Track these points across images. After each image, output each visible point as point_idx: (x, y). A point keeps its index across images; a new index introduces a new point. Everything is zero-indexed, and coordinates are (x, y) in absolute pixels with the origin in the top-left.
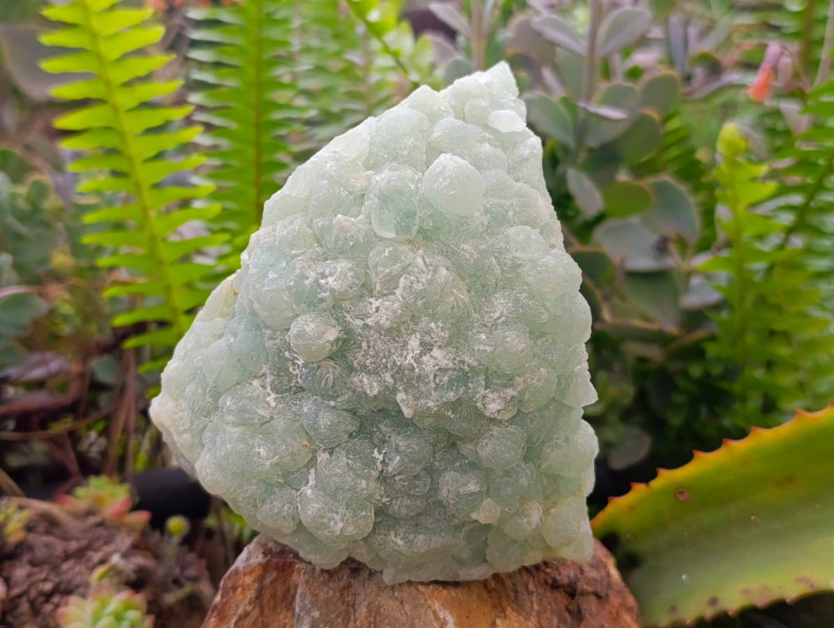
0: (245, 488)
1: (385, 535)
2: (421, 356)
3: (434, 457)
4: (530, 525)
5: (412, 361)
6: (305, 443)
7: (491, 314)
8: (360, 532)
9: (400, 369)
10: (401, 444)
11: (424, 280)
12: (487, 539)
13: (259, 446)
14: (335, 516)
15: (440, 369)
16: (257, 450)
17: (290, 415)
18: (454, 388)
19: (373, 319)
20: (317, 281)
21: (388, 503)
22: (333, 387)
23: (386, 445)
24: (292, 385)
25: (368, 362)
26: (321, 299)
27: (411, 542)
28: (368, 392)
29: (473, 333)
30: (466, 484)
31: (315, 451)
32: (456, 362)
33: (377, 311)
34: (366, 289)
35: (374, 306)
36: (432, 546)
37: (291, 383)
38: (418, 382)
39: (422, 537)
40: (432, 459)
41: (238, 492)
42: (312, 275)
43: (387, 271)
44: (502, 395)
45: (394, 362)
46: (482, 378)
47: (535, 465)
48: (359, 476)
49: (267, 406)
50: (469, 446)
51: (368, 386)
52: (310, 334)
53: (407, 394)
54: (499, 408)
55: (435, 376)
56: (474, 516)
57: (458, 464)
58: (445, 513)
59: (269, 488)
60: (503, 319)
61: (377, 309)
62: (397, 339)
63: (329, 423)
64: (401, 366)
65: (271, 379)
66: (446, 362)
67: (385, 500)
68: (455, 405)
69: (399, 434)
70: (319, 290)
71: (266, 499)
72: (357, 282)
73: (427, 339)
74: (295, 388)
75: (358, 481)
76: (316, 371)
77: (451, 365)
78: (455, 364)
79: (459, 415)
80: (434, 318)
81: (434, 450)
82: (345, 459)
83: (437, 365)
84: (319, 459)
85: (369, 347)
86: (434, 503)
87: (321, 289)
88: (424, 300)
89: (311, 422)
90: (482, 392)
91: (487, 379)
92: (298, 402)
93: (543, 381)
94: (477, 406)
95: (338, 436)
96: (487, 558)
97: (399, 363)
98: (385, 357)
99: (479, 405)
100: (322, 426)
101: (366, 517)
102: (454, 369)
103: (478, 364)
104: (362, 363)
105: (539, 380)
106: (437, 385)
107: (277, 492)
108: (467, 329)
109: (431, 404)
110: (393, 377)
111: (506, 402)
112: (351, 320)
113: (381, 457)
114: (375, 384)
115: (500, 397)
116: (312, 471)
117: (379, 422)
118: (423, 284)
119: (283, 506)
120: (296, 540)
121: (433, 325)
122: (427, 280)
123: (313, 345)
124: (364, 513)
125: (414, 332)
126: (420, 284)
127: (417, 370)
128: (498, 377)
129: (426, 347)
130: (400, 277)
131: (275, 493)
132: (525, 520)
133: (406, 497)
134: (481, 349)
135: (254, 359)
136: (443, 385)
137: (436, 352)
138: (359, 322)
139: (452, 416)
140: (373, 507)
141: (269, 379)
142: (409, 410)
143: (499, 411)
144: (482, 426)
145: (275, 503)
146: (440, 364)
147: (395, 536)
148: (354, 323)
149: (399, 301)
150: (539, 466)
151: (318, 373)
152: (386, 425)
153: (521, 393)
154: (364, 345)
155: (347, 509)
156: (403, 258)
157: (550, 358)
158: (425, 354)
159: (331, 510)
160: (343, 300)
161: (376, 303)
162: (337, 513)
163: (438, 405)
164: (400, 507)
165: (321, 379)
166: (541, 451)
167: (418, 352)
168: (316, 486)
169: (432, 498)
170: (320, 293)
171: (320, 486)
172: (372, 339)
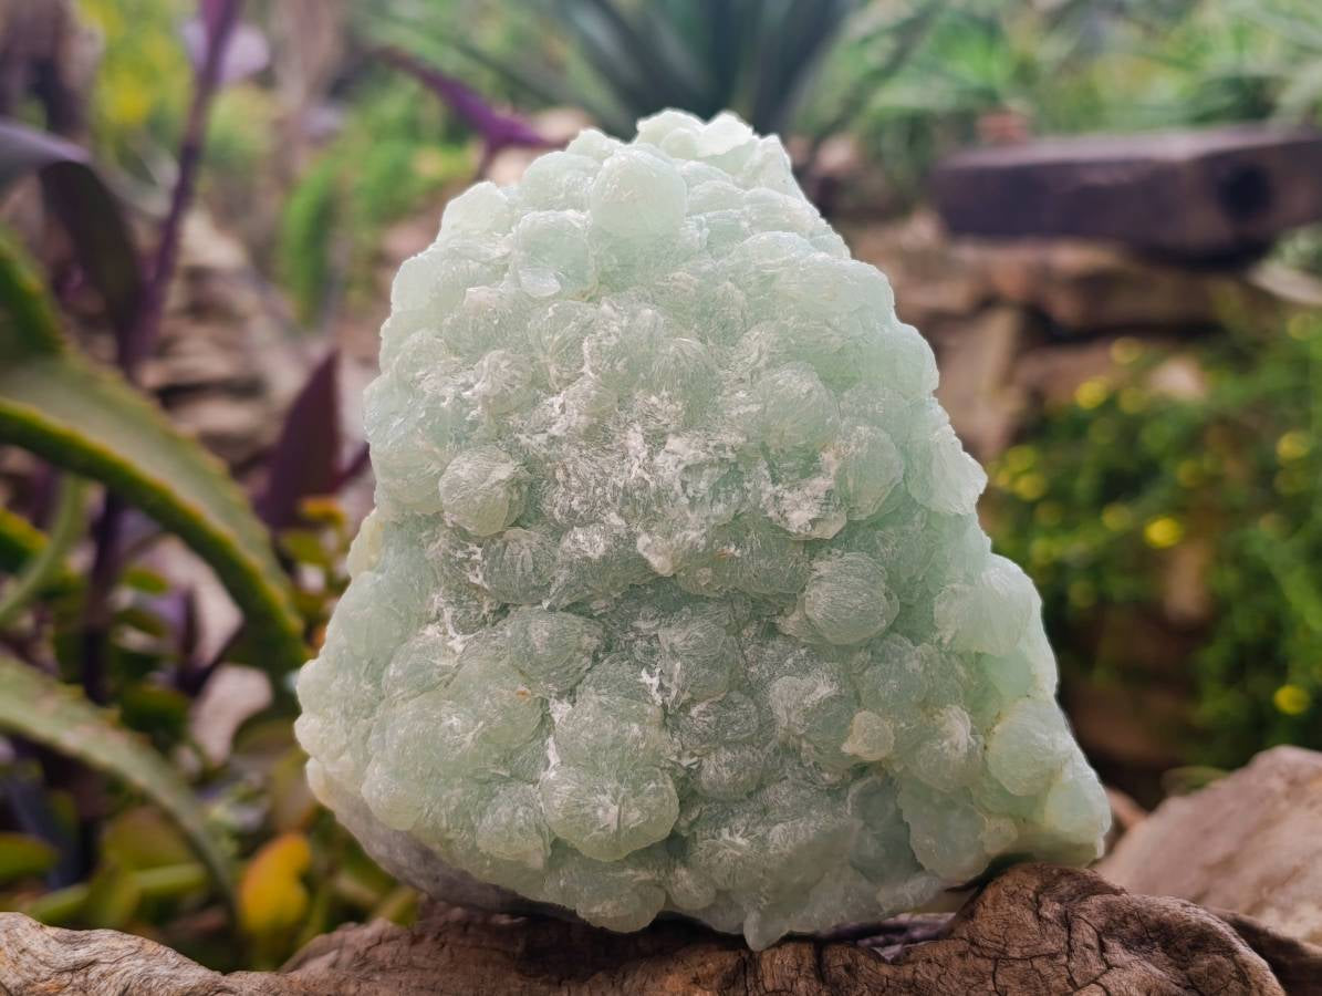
0: (444, 797)
1: (714, 837)
2: (652, 460)
3: (745, 657)
4: (957, 749)
5: (639, 471)
6: (523, 689)
7: (746, 360)
8: (654, 818)
9: (627, 493)
10: (677, 640)
11: (615, 329)
12: (899, 812)
13: (449, 715)
14: (602, 797)
15: (687, 469)
16: (448, 723)
17: (489, 653)
18: (722, 496)
19: (558, 425)
20: (458, 397)
21: (694, 767)
22: (535, 569)
23: (657, 657)
24: (485, 611)
25: (575, 503)
26: (471, 423)
27: (763, 840)
28: (590, 554)
29: (726, 396)
30: (812, 690)
31: (544, 702)
32: (710, 449)
33: (563, 412)
34: (540, 385)
35: (556, 406)
36: (801, 837)
37: (483, 608)
38: (660, 506)
39: (779, 828)
40: (742, 661)
41: (436, 809)
42: (449, 391)
43: (557, 338)
44: (808, 492)
45: (615, 487)
46: (762, 468)
47: (932, 644)
48: (623, 718)
49: (451, 653)
50: (794, 618)
51: (587, 544)
52: (468, 478)
53: (650, 534)
54: (811, 516)
55: (684, 485)
56: (848, 748)
57: (790, 661)
58: (800, 764)
59: (486, 786)
60: (765, 358)
61: (563, 407)
62: (607, 446)
63: (546, 634)
64: (625, 488)
65: (451, 614)
66: (692, 452)
67: (686, 762)
68: (735, 528)
69: (669, 626)
70: (465, 410)
71: (485, 809)
72: (518, 374)
73: (652, 424)
74: (491, 616)
75: (625, 726)
76: (503, 554)
77: (702, 455)
78: (709, 453)
79: (749, 549)
80: (651, 387)
81: (740, 643)
82: (594, 697)
83: (680, 462)
84: (556, 717)
85: (568, 475)
86: (776, 752)
87: (467, 406)
88: (625, 359)
89: (520, 646)
90: (770, 488)
91: (771, 467)
92: (500, 632)
93: (866, 444)
94: (770, 519)
95: (570, 661)
96: (920, 859)
97: (621, 484)
98: (598, 484)
99: (771, 513)
100: (537, 644)
101: (657, 792)
102: (712, 464)
103: (745, 439)
104: (567, 509)
105: (859, 444)
106: (693, 500)
107: (501, 792)
108: (714, 393)
109: (693, 535)
110: (620, 514)
111: (823, 504)
112: (528, 440)
113: (655, 681)
114: (597, 538)
115: (807, 499)
116: (550, 740)
117: (634, 617)
118: (617, 335)
119: (515, 810)
120: (562, 883)
121: (654, 399)
122: (621, 328)
123: (476, 495)
124: (653, 785)
125: (628, 425)
126: (613, 337)
127: (652, 484)
128: (789, 457)
129: (656, 440)
130: (581, 342)
131: (497, 793)
132: (946, 743)
133: (723, 749)
134: (741, 412)
135: (416, 588)
136: (703, 498)
137: (674, 443)
138: (541, 438)
139: (738, 554)
140: (667, 776)
141: (448, 614)
142: (660, 558)
143: (813, 522)
144: (797, 562)
145: (500, 810)
146: (684, 458)
147: (731, 834)
148: (533, 443)
149: (591, 378)
150: (940, 642)
151: (506, 557)
152: (645, 619)
153: (841, 478)
154: (560, 475)
155: (621, 782)
156: (579, 314)
157: (870, 409)
158: (658, 452)
159: (592, 790)
160: (507, 413)
161: (557, 400)
162: (605, 793)
163: (705, 534)
164: (717, 769)
165: (513, 565)
166: (932, 613)
167: (644, 454)
168: (562, 763)
169: (771, 743)
170: (468, 413)
171: (569, 758)
172: (568, 460)
